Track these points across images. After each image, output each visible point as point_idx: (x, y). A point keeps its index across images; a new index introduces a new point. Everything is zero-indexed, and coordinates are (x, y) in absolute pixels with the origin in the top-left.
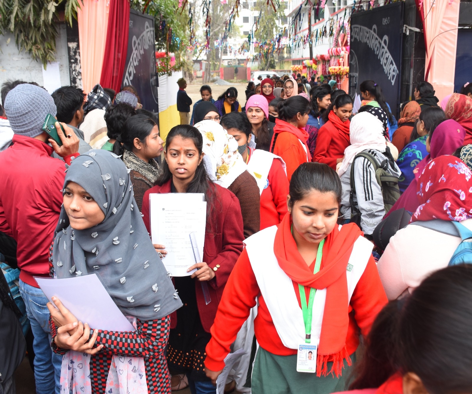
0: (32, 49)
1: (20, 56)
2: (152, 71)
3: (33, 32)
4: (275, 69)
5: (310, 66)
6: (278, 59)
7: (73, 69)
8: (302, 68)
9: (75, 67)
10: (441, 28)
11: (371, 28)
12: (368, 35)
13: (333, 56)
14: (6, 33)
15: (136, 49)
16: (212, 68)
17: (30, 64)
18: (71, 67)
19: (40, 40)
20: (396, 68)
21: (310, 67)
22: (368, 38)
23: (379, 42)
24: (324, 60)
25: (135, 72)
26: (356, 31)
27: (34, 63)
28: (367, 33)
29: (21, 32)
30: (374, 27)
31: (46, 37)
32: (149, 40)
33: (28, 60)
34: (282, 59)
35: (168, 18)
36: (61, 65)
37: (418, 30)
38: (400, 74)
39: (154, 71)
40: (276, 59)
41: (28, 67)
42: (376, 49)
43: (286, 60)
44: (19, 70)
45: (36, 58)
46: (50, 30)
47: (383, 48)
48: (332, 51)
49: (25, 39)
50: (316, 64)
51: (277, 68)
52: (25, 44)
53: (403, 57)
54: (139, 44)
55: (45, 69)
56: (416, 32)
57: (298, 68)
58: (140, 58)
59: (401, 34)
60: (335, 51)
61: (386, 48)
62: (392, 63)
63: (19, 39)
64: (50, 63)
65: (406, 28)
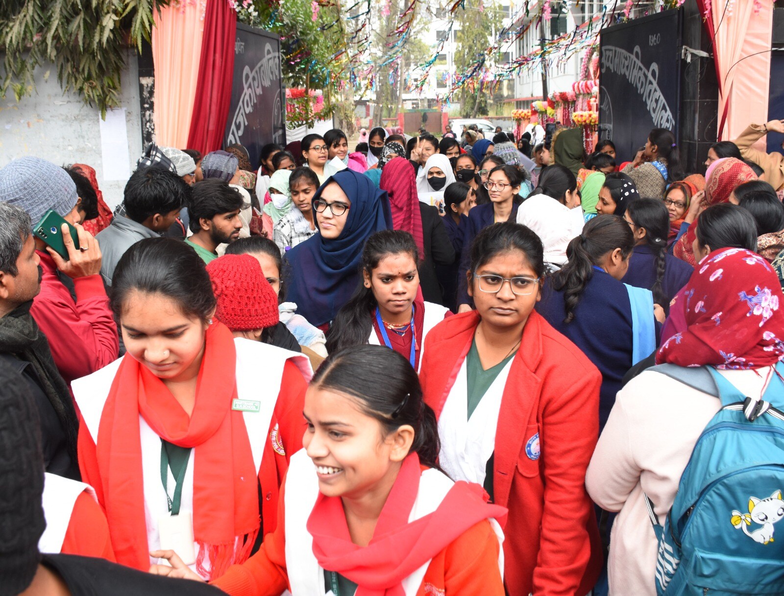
0: (84, 87)
1: (66, 98)
2: (275, 122)
3: (86, 61)
4: (487, 115)
5: (544, 110)
6: (494, 100)
7: (148, 119)
8: (530, 114)
9: (150, 115)
10: (743, 50)
11: (631, 51)
12: (626, 64)
13: (580, 94)
14: (43, 62)
15: (250, 86)
16: (385, 113)
17: (80, 110)
18: (143, 115)
19: (96, 74)
20: (671, 116)
21: (544, 113)
22: (627, 67)
23: (644, 74)
24: (566, 102)
25: (246, 123)
26: (609, 56)
27: (87, 109)
28: (626, 59)
29: (68, 61)
30: (637, 49)
31: (105, 69)
32: (272, 73)
33: (78, 103)
34: (499, 100)
35: (309, 34)
36: (129, 113)
37: (704, 54)
38: (678, 126)
39: (280, 121)
40: (490, 99)
41: (78, 116)
42: (639, 85)
43: (506, 101)
44: (63, 120)
45: (90, 102)
46: (112, 57)
47: (651, 83)
48: (578, 87)
49: (73, 73)
50: (553, 108)
51: (491, 114)
52: (73, 80)
53: (682, 97)
54: (254, 79)
55: (103, 118)
56: (702, 58)
57: (523, 115)
58: (255, 101)
59: (678, 60)
60: (584, 87)
61: (655, 83)
62: (664, 108)
63: (63, 72)
64: (112, 110)
65: (687, 50)
